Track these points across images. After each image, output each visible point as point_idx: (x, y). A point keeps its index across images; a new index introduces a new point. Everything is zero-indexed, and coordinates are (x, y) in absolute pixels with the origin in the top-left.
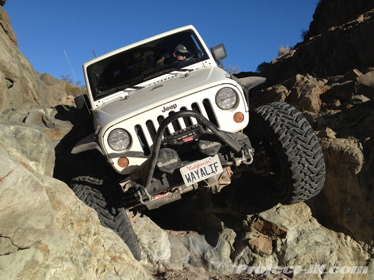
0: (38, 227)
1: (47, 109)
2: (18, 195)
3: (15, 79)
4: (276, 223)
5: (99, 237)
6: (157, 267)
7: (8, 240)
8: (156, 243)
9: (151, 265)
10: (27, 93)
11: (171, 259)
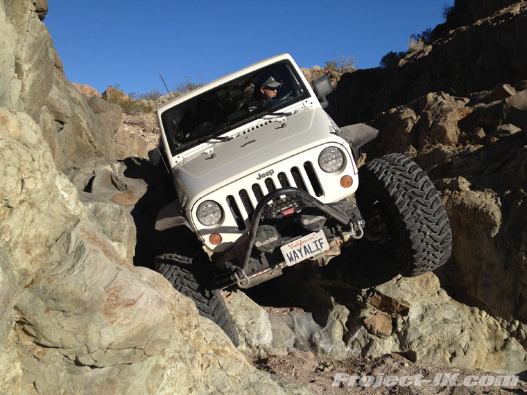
0: (163, 338)
1: (114, 164)
2: (149, 313)
3: (67, 120)
4: (396, 298)
5: (201, 331)
6: (258, 352)
7: (141, 350)
8: (254, 325)
9: (251, 351)
10: (81, 135)
11: (274, 343)
